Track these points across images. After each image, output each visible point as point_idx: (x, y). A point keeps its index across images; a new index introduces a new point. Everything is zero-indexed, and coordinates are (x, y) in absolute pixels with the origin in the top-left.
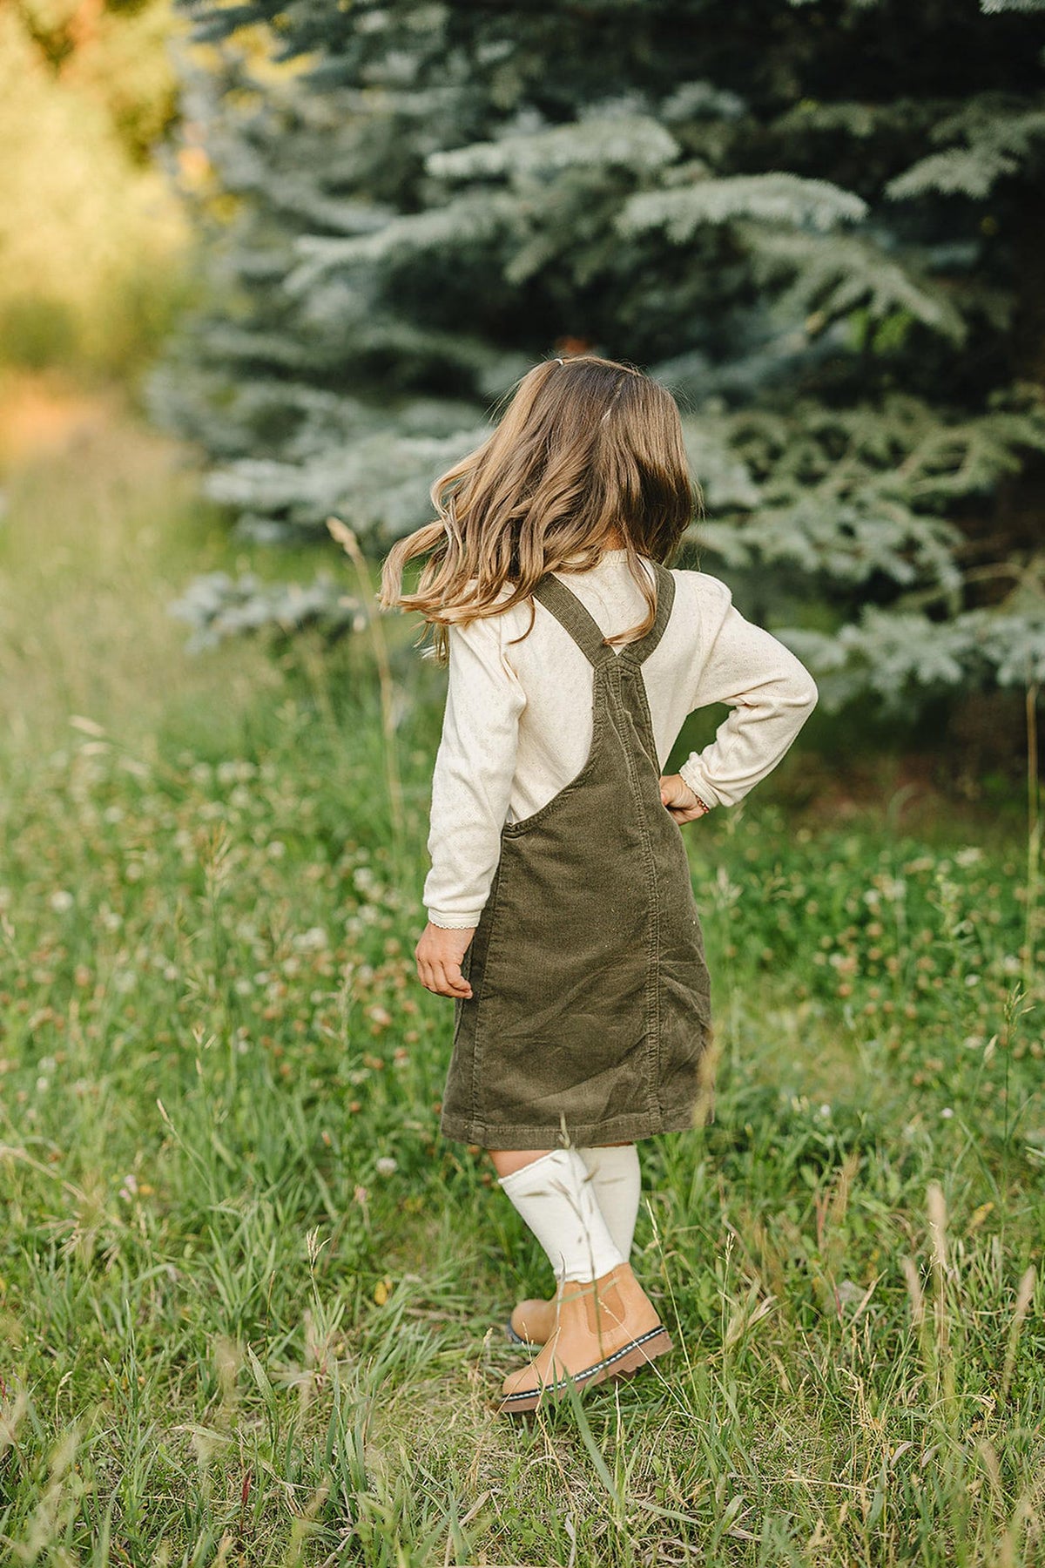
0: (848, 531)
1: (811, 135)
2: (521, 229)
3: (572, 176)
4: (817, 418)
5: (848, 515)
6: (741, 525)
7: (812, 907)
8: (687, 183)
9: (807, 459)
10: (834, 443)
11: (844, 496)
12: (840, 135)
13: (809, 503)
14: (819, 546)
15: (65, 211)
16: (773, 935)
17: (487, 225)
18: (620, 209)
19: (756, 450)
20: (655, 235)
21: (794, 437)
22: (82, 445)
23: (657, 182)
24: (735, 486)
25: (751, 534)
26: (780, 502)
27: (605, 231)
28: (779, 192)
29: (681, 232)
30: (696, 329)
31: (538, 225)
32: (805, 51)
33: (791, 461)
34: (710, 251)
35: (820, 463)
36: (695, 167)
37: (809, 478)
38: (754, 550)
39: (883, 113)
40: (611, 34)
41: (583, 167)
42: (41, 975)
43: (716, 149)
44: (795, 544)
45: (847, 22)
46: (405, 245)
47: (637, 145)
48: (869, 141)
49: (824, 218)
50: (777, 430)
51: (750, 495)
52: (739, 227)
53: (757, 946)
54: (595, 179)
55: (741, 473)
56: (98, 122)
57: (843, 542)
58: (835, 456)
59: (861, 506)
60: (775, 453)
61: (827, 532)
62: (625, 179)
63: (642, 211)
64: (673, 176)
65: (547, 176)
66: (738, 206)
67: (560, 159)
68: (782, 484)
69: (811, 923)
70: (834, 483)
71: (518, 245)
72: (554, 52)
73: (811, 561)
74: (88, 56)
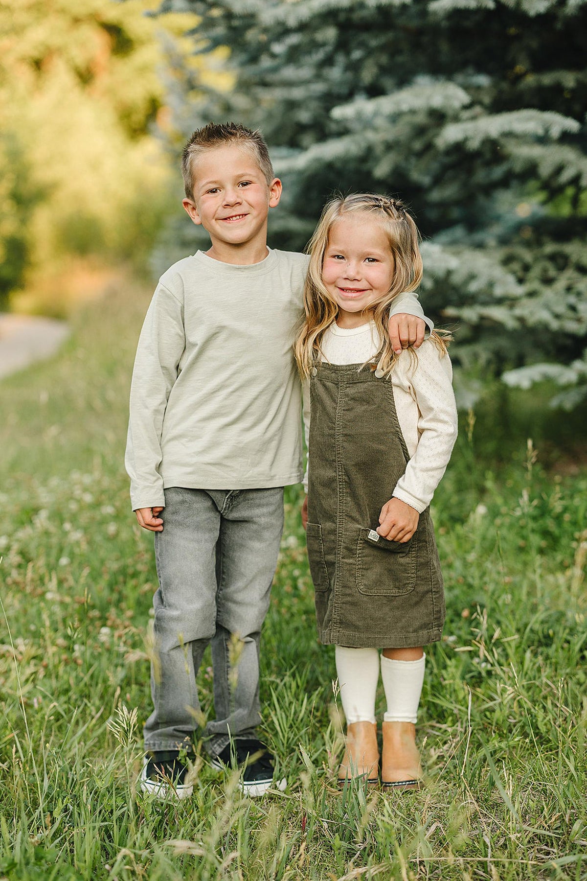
0: (573, 308)
1: (540, 90)
2: (379, 150)
3: (406, 119)
4: (550, 248)
5: (572, 299)
6: (512, 307)
7: (567, 517)
8: (474, 118)
9: (545, 271)
10: (561, 261)
11: (569, 289)
12: (558, 88)
13: (548, 294)
14: (557, 316)
15: (95, 166)
16: (545, 533)
17: (364, 145)
18: (437, 135)
19: (516, 266)
20: (458, 148)
21: (536, 259)
22: (112, 294)
23: (456, 119)
24: (508, 285)
25: (518, 312)
26: (532, 294)
27: (429, 147)
28: (529, 119)
29: (474, 144)
31: (389, 147)
32: (534, 44)
33: (536, 272)
34: (488, 155)
35: (552, 272)
36: (478, 109)
37: (548, 281)
38: (521, 320)
39: (580, 76)
40: (425, 39)
41: (413, 112)
43: (487, 100)
44: (544, 316)
45: (559, 26)
46: (317, 160)
47: (447, 97)
48: (573, 91)
49: (555, 132)
50: (527, 256)
51: (518, 290)
52: (503, 141)
53: (536, 540)
54: (421, 119)
55: (511, 279)
56: (109, 117)
57: (570, 314)
58: (561, 268)
59: (579, 294)
60: (526, 268)
61: (561, 309)
62: (439, 117)
63: (451, 134)
64: (466, 114)
65: (395, 118)
66: (507, 128)
67: (405, 107)
68: (534, 284)
69: (567, 526)
70: (561, 284)
71: (377, 160)
72: (392, 49)
73: (555, 325)
74: (102, 81)
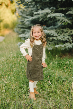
0: (64, 37)
1: (60, 10)
2: (40, 17)
3: (44, 14)
4: (61, 30)
5: (64, 36)
7: (62, 64)
8: (52, 14)
9: (61, 33)
10: (63, 31)
11: (64, 35)
12: (62, 10)
13: (61, 36)
14: (62, 39)
15: (8, 17)
16: (60, 66)
17: (38, 17)
18: (47, 16)
19: (57, 32)
20: (50, 17)
21: (60, 31)
23: (50, 14)
24: (56, 35)
25: (57, 38)
26: (59, 36)
27: (46, 17)
28: (58, 14)
29: (51, 17)
30: (53, 24)
31: (41, 17)
32: (60, 4)
33: (60, 33)
34: (54, 18)
35: (62, 33)
36: (52, 13)
37: (61, 34)
38: (57, 39)
39: (65, 8)
40: (46, 4)
41: (45, 13)
42: (9, 70)
43: (54, 11)
44: (60, 38)
45: (63, 2)
46: (32, 19)
47: (48, 11)
48: (65, 10)
49: (62, 16)
50: (59, 31)
51: (57, 35)
52: (56, 17)
53: (59, 66)
54: (45, 14)
55: (56, 34)
56: (10, 11)
57: (64, 38)
58: (63, 32)
59: (65, 36)
60: (59, 32)
61: (62, 38)
62: (47, 14)
63: (49, 16)
64: (51, 13)
65: (42, 14)
66: (55, 15)
67: (43, 12)
68: (59, 34)
69: (62, 65)
70: (63, 34)
71: (40, 18)
72: (42, 5)
73: (61, 40)
74: (9, 7)
